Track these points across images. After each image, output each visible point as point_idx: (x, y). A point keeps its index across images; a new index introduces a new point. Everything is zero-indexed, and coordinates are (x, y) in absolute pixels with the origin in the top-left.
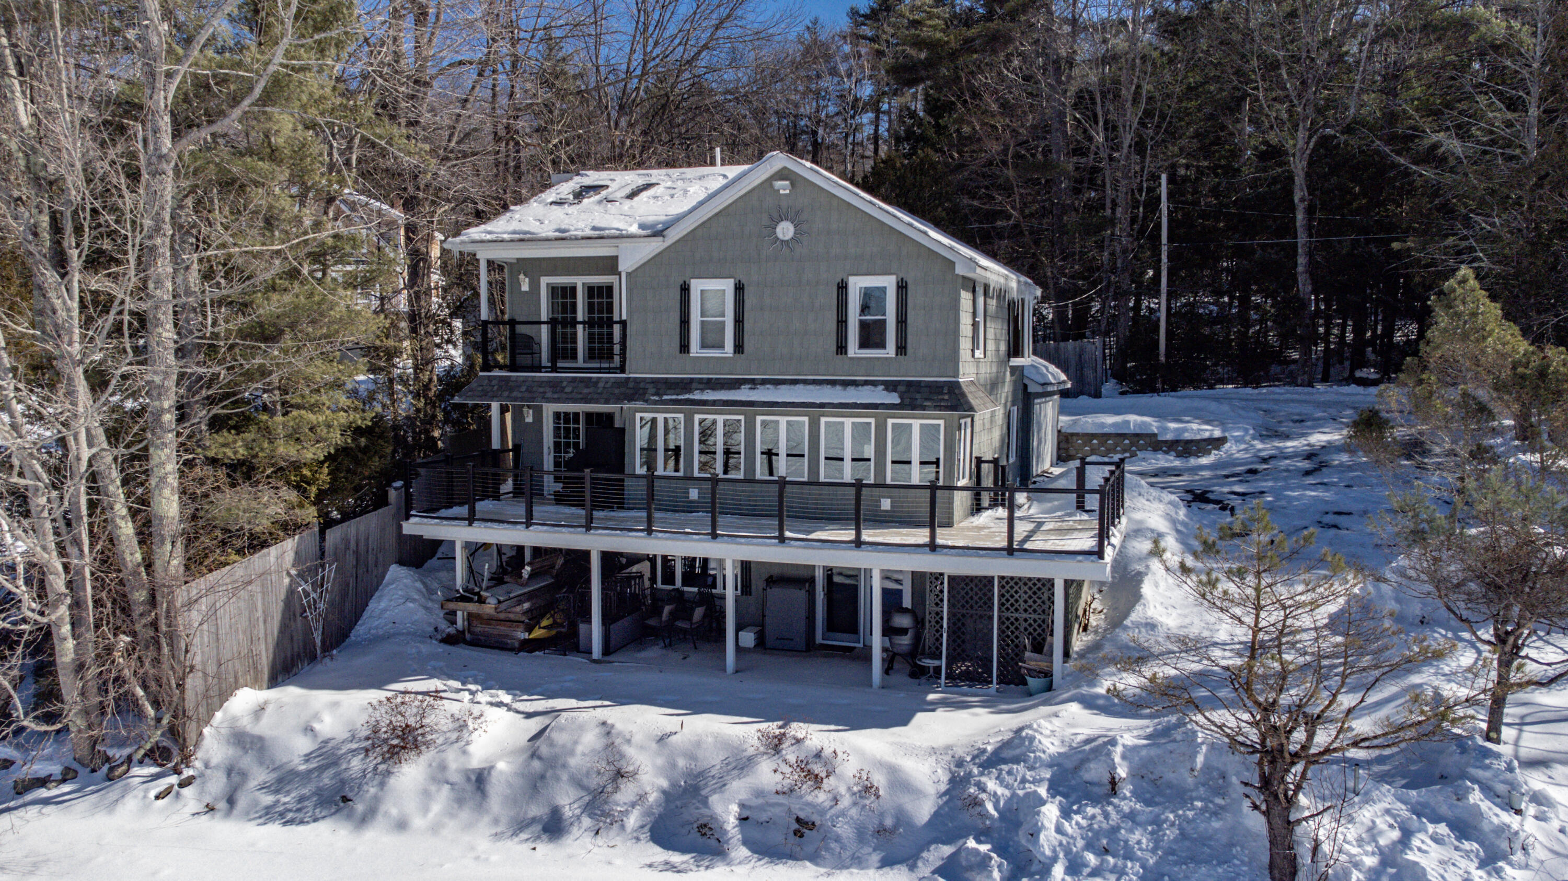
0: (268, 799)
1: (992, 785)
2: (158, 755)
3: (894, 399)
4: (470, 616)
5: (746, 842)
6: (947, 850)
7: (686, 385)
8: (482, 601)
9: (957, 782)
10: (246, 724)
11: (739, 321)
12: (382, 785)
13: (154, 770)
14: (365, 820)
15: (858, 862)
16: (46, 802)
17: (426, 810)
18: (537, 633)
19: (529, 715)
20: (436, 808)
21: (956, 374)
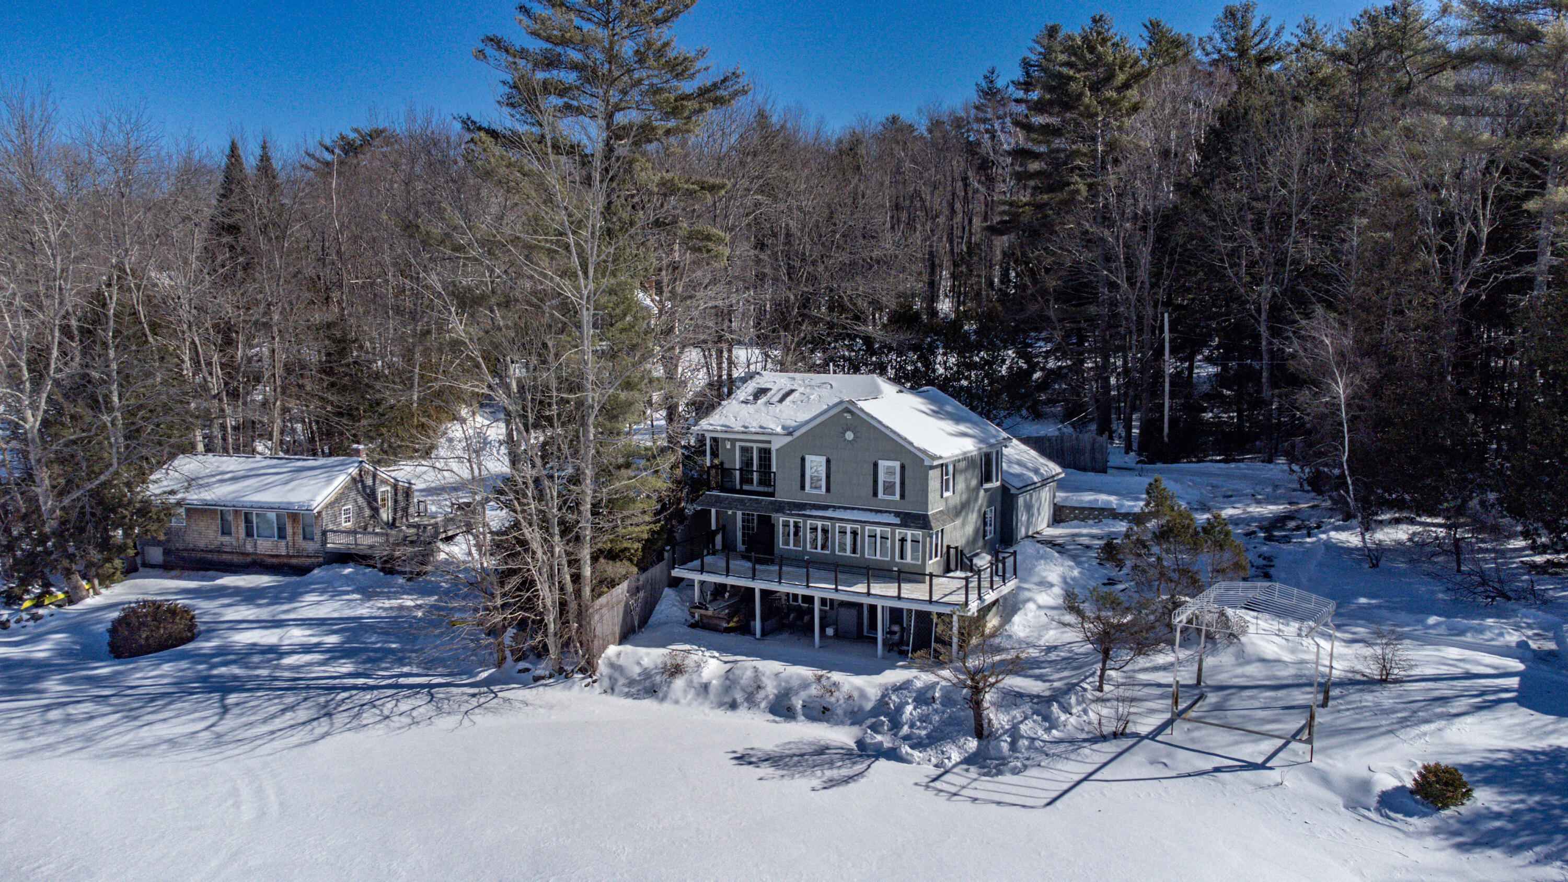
0: (626, 690)
1: (894, 697)
2: (582, 670)
3: (897, 521)
4: (701, 615)
5: (804, 715)
6: (874, 720)
7: (802, 506)
8: (707, 609)
9: (884, 696)
10: (614, 659)
11: (828, 477)
12: (669, 687)
13: (582, 676)
14: (663, 699)
15: (841, 723)
16: (546, 685)
17: (685, 697)
18: (731, 624)
19: (726, 662)
20: (689, 697)
21: (927, 510)
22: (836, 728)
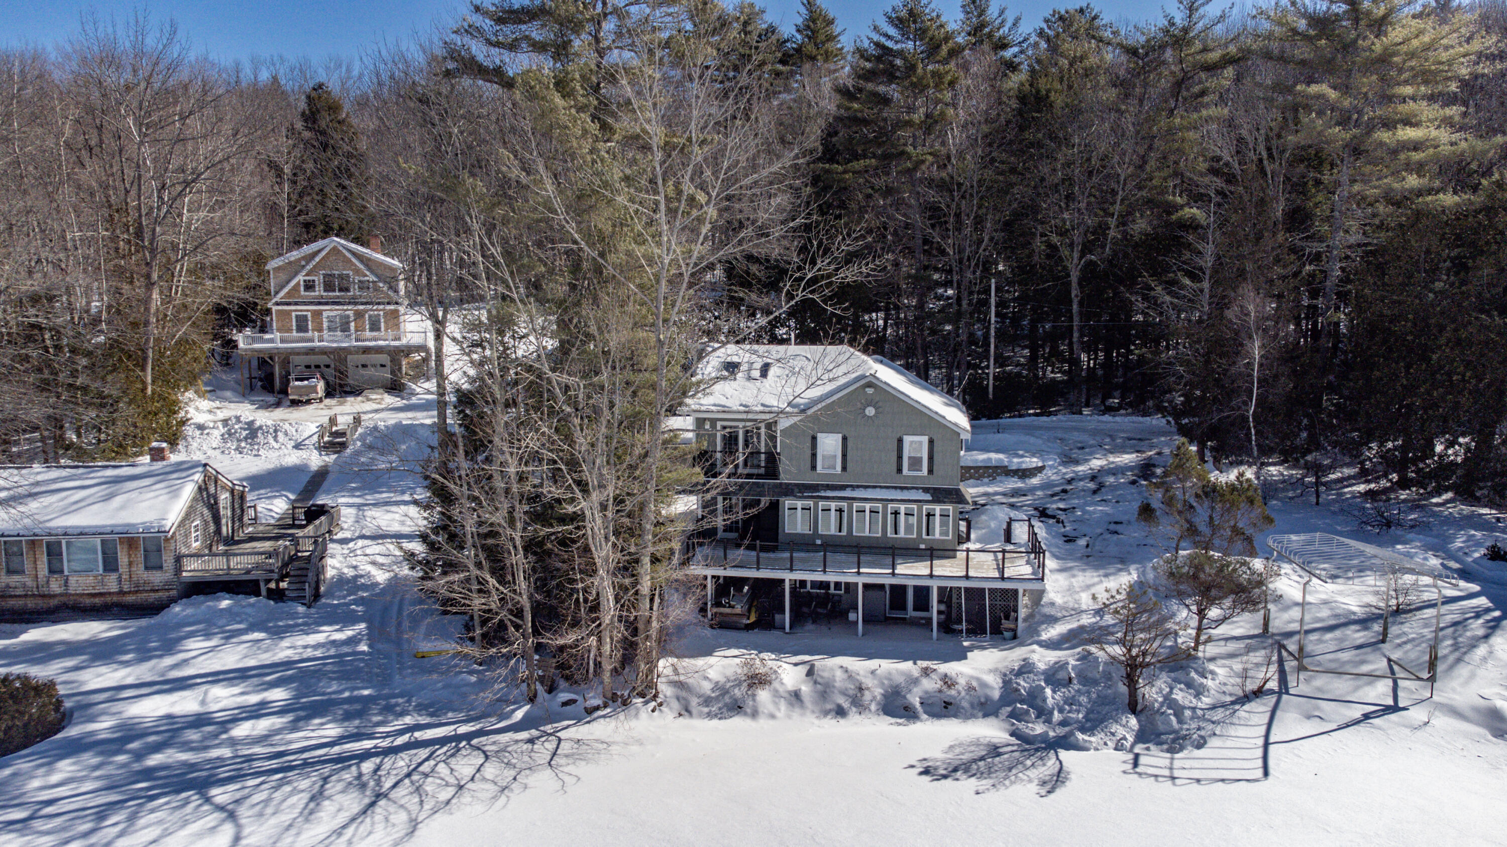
1: (1021, 683)
2: (642, 694)
3: (928, 497)
5: (926, 712)
6: (1009, 709)
7: (815, 488)
9: (1006, 683)
10: (672, 675)
11: (844, 455)
12: (754, 700)
13: (643, 700)
14: (753, 715)
15: (973, 716)
16: (604, 716)
17: (779, 709)
18: (751, 620)
19: (795, 664)
20: (783, 708)
21: (959, 485)
22: (970, 722)
